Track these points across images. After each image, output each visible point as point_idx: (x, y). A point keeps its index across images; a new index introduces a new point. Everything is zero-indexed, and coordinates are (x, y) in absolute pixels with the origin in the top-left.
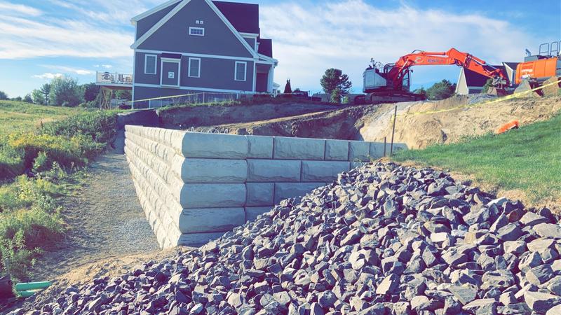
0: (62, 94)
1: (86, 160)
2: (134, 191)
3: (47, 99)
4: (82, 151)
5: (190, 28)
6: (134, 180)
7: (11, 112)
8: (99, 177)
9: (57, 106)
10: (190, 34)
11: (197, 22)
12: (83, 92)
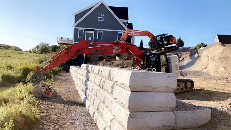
0: (43, 49)
1: (52, 76)
2: (77, 91)
3: (37, 51)
4: (51, 71)
5: (98, 18)
6: (76, 86)
7: (22, 56)
8: (58, 84)
9: (41, 54)
10: (98, 20)
11: (101, 15)
12: (51, 48)
